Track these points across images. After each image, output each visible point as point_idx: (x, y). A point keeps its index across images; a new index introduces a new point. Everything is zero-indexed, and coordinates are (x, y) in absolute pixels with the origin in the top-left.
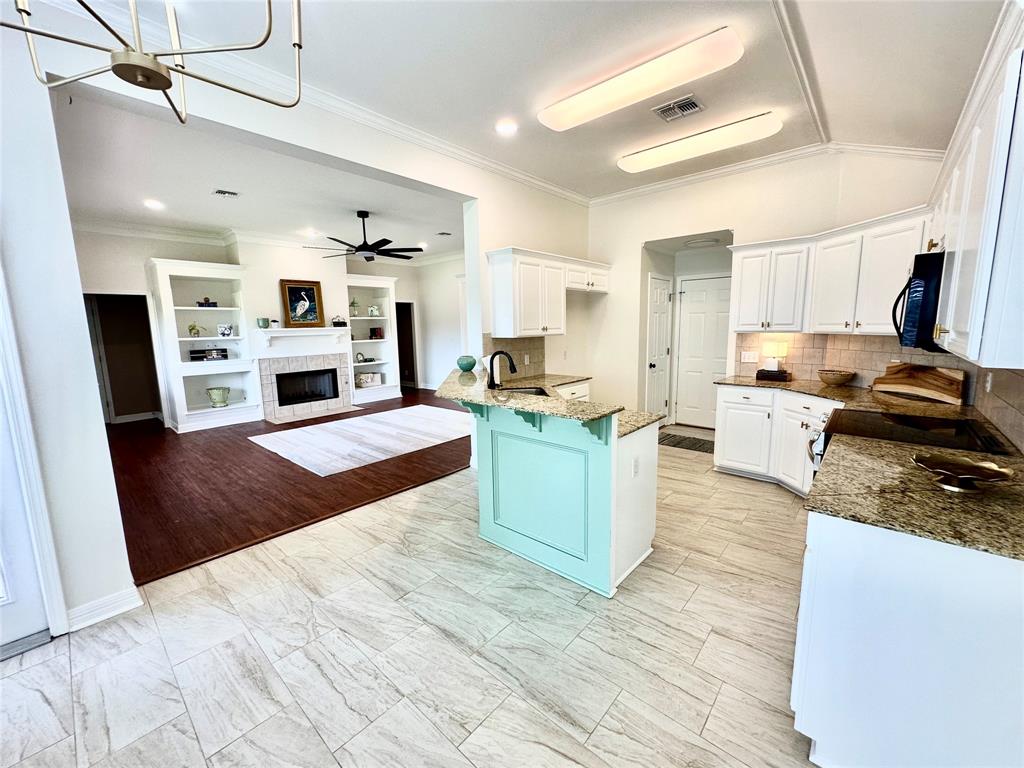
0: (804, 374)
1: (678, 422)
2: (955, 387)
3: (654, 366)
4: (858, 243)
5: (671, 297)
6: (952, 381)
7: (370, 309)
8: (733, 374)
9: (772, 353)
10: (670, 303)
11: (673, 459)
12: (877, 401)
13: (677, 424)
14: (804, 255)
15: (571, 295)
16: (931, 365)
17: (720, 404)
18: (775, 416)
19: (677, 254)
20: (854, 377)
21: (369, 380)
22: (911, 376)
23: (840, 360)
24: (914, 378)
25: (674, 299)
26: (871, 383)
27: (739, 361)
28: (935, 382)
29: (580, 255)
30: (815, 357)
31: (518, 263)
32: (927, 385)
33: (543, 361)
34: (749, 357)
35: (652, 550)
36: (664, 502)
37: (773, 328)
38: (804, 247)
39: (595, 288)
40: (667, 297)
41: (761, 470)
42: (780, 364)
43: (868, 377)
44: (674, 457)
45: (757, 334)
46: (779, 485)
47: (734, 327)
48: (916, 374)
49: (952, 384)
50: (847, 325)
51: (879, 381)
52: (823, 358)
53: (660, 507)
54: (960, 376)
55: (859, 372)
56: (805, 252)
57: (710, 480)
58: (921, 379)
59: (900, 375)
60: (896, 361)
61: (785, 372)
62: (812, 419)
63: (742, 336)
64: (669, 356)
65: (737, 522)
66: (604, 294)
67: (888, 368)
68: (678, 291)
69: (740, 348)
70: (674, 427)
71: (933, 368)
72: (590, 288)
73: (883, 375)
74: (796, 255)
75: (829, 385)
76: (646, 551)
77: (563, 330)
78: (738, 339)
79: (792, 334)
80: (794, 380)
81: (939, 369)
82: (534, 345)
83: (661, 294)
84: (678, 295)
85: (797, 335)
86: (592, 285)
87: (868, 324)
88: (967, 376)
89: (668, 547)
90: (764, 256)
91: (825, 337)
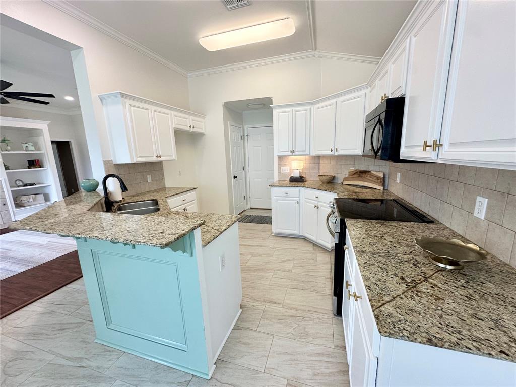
0: (311, 178)
1: (252, 207)
2: (380, 181)
3: (236, 177)
4: (334, 106)
5: (242, 137)
6: (378, 178)
7: (24, 146)
8: (278, 180)
9: (296, 167)
10: (242, 141)
11: (251, 232)
12: (347, 191)
13: (252, 208)
14: (309, 111)
15: (178, 133)
16: (368, 170)
17: (273, 198)
18: (301, 202)
19: (244, 112)
20: (334, 178)
21: (31, 200)
22: (359, 176)
23: (327, 169)
24: (361, 177)
25: (244, 138)
26: (342, 181)
27: (280, 173)
28: (371, 179)
29: (185, 108)
30: (315, 168)
31: (127, 105)
32: (367, 180)
33: (163, 179)
34: (286, 170)
35: (241, 310)
36: (247, 265)
37: (297, 153)
38: (308, 108)
39: (195, 130)
40: (240, 137)
41: (295, 232)
42: (300, 173)
43: (340, 178)
44: (251, 230)
45: (288, 157)
46: (305, 239)
47: (276, 153)
48: (362, 175)
49: (378, 179)
50: (332, 150)
51: (345, 179)
52: (319, 169)
53: (243, 270)
54: (382, 176)
55: (336, 175)
56: (309, 109)
57: (271, 243)
58: (365, 178)
59: (355, 176)
60: (352, 169)
61: (303, 177)
62: (319, 203)
63: (281, 158)
64: (244, 171)
65: (289, 271)
66: (202, 134)
67: (349, 172)
68: (246, 134)
69: (280, 165)
70: (249, 210)
71: (369, 172)
72: (192, 130)
73: (347, 176)
74: (305, 112)
75: (323, 183)
76: (237, 312)
77: (174, 157)
78: (279, 160)
79: (304, 156)
80: (307, 181)
81: (372, 172)
82: (155, 168)
83: (236, 135)
84: (246, 137)
85: (307, 157)
86: (193, 127)
87: (341, 150)
88: (384, 175)
89: (252, 304)
90: (289, 112)
91: (319, 157)
